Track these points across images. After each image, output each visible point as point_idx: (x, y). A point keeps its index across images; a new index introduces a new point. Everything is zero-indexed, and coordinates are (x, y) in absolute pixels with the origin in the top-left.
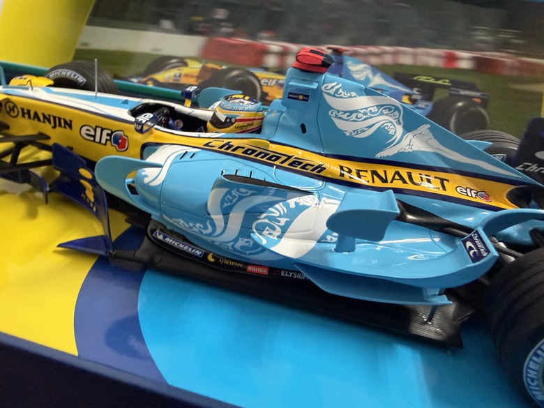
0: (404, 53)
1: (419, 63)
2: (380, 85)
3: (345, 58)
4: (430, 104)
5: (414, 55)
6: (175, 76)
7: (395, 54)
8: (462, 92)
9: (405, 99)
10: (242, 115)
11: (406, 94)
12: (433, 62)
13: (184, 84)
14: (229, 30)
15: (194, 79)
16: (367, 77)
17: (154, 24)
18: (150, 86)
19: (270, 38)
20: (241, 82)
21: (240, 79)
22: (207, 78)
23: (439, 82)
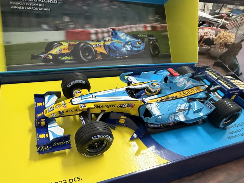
0: (133, 27)
1: (138, 30)
2: (129, 40)
3: (117, 31)
4: (144, 44)
5: (136, 27)
6: (59, 50)
7: (131, 28)
8: (151, 38)
9: (138, 44)
10: (158, 89)
11: (137, 42)
12: (142, 29)
13: (64, 54)
14: (73, 26)
15: (68, 50)
16: (125, 38)
17: (39, 27)
18: (51, 57)
19: (90, 28)
20: (86, 48)
21: (85, 46)
22: (72, 49)
23: (145, 36)
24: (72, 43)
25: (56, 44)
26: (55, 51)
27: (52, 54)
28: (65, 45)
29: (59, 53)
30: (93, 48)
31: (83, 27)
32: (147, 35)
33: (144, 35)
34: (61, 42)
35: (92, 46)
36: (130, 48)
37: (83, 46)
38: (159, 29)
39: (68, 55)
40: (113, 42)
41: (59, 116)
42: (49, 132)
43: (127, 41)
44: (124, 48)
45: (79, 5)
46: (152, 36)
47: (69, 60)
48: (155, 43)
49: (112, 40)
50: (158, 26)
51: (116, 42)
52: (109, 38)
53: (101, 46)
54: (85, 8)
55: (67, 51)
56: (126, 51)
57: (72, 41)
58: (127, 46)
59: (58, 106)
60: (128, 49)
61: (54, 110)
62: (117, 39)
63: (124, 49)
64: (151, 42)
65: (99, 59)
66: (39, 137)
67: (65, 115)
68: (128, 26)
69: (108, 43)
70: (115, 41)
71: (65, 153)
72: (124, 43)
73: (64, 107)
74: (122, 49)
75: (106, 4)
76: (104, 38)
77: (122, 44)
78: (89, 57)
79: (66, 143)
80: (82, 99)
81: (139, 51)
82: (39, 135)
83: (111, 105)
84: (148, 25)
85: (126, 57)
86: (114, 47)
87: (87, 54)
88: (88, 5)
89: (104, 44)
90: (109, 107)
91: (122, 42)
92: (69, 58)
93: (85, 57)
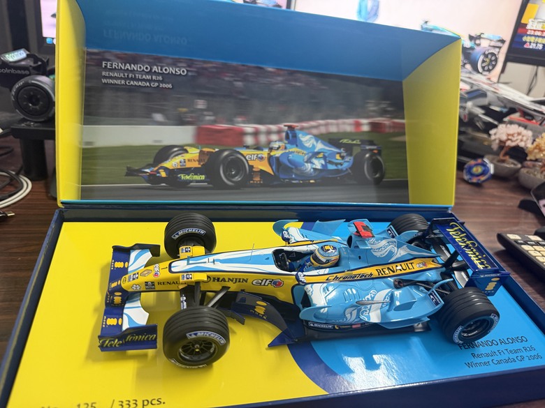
0: (332, 124)
1: (341, 131)
2: (321, 149)
3: (297, 132)
4: (352, 158)
5: (338, 124)
6: (181, 162)
7: (326, 125)
8: (368, 147)
9: (338, 157)
10: (333, 258)
11: (338, 153)
12: (349, 129)
13: (190, 168)
14: (212, 118)
15: (197, 163)
16: (313, 145)
17: (147, 118)
18: (163, 174)
19: (244, 122)
20: (232, 160)
21: (231, 157)
22: (206, 161)
23: (354, 142)
24: (206, 150)
25: (176, 149)
26: (172, 163)
27: (166, 169)
28: (194, 153)
29: (179, 167)
30: (247, 161)
31: (231, 121)
32: (361, 141)
33: (353, 140)
34: (185, 148)
35: (245, 158)
36: (322, 165)
37: (227, 156)
38: (387, 130)
39: (196, 171)
40: (287, 151)
41: (145, 290)
42: (125, 316)
43: (316, 150)
44: (309, 164)
45: (227, 79)
46: (371, 143)
47: (197, 181)
48: (374, 158)
49: (286, 148)
50: (384, 124)
51: (292, 152)
52: (281, 144)
53: (262, 158)
54: (239, 84)
55: (196, 165)
56: (312, 170)
57: (207, 145)
58: (314, 161)
59: (146, 272)
60: (317, 167)
61: (137, 278)
62: (297, 146)
63: (309, 166)
64: (367, 155)
65: (257, 184)
66: (106, 322)
67: (156, 289)
68: (321, 122)
69: (277, 154)
70: (291, 150)
71: (145, 355)
72: (310, 154)
73: (156, 274)
74: (304, 165)
75: (280, 79)
76: (269, 142)
77: (306, 156)
78: (237, 179)
79: (150, 339)
80: (188, 264)
81: (338, 171)
82: (106, 320)
83: (240, 279)
84: (364, 121)
85: (312, 181)
86: (289, 161)
87: (233, 173)
88: (245, 79)
89: (269, 154)
90: (236, 282)
91: (305, 152)
92: (197, 177)
93: (229, 177)
